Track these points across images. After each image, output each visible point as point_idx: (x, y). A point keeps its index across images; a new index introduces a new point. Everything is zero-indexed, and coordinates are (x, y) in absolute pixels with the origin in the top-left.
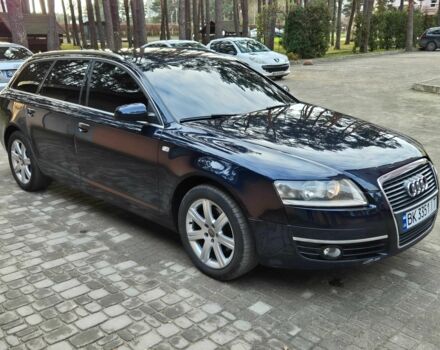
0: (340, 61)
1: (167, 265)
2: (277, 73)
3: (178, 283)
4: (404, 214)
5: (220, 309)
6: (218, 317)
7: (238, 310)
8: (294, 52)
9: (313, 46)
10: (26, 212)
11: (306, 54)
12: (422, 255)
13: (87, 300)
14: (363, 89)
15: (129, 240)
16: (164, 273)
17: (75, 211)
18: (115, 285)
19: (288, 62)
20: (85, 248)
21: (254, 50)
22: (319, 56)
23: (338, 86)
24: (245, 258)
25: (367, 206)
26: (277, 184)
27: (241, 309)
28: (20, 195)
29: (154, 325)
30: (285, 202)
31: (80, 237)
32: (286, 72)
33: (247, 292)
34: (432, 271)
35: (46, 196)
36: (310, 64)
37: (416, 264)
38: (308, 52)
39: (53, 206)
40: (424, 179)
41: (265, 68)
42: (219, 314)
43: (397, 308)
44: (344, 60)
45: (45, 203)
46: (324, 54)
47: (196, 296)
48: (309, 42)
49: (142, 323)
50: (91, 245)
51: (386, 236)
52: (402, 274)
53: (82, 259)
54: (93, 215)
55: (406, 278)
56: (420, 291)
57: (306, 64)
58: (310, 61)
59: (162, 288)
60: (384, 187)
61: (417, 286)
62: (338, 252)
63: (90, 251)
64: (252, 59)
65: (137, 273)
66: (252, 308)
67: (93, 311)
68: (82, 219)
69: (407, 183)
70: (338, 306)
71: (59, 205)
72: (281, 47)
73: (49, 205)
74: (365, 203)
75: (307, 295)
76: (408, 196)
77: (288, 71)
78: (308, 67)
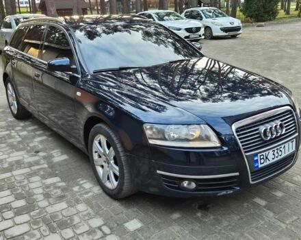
0: (286, 23)
1: (81, 182)
2: (232, 33)
3: (81, 199)
4: (256, 155)
5: (102, 223)
6: (97, 230)
7: (116, 225)
8: (251, 17)
9: (265, 12)
10: (7, 135)
11: (260, 18)
12: (287, 186)
13: (7, 208)
14: (295, 45)
15: (65, 160)
16: (76, 189)
17: (40, 136)
18: (35, 197)
19: (241, 25)
20: (30, 165)
21: (217, 16)
22: (270, 20)
23: (277, 42)
24: (125, 184)
25: (221, 148)
26: (147, 126)
27: (118, 225)
28: (11, 122)
29: (45, 234)
30: (151, 142)
31: (33, 156)
32: (239, 32)
33: (130, 210)
34: (291, 202)
35: (27, 123)
36: (262, 26)
37: (279, 194)
38: (261, 17)
39: (28, 131)
40: (281, 125)
41: (222, 29)
42: (100, 228)
43: (246, 235)
44: (290, 22)
45: (24, 128)
46: (275, 18)
47: (90, 210)
48: (262, 10)
49: (36, 232)
50: (37, 163)
51: (238, 174)
52: (262, 202)
53: (23, 174)
54: (50, 139)
55: (265, 207)
56: (273, 220)
57: (258, 26)
58: (263, 23)
59: (67, 202)
60: (237, 132)
61: (272, 214)
62: (193, 185)
63: (33, 168)
64: (213, 23)
65: (56, 188)
66: (127, 225)
67: (7, 217)
68: (41, 142)
69: (262, 129)
70: (197, 228)
71: (32, 130)
72: (241, 14)
73: (25, 130)
74: (219, 145)
75: (176, 216)
76: (262, 140)
77: (240, 32)
78: (260, 28)
